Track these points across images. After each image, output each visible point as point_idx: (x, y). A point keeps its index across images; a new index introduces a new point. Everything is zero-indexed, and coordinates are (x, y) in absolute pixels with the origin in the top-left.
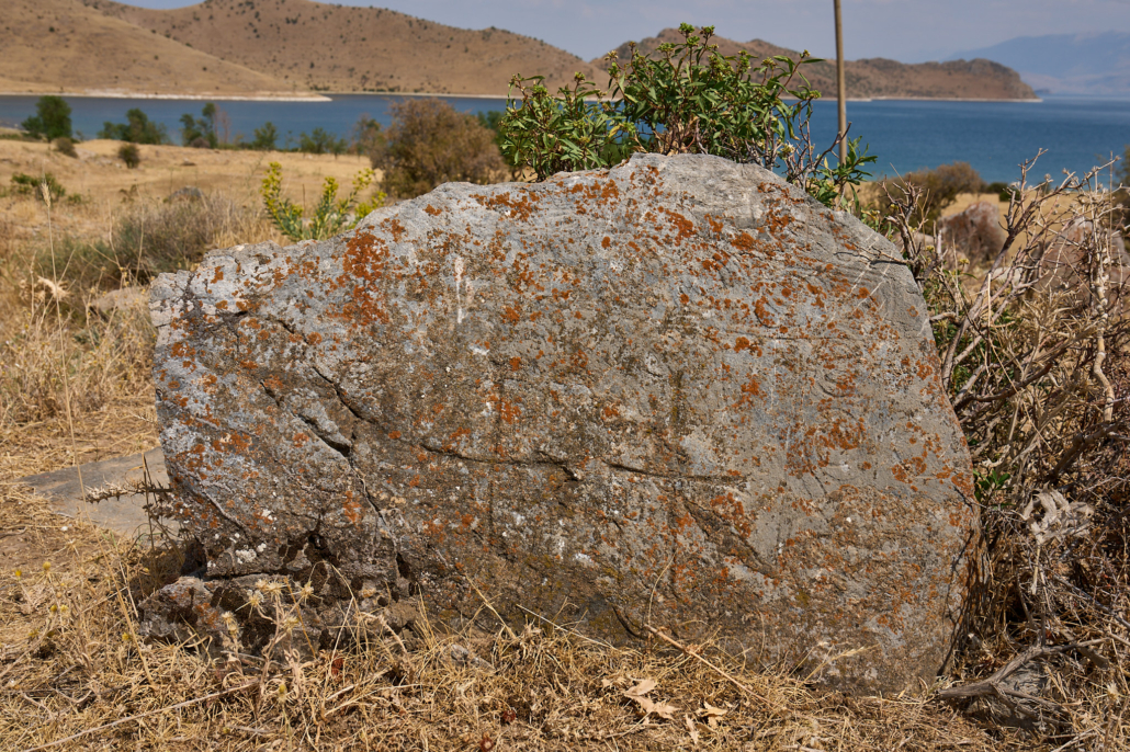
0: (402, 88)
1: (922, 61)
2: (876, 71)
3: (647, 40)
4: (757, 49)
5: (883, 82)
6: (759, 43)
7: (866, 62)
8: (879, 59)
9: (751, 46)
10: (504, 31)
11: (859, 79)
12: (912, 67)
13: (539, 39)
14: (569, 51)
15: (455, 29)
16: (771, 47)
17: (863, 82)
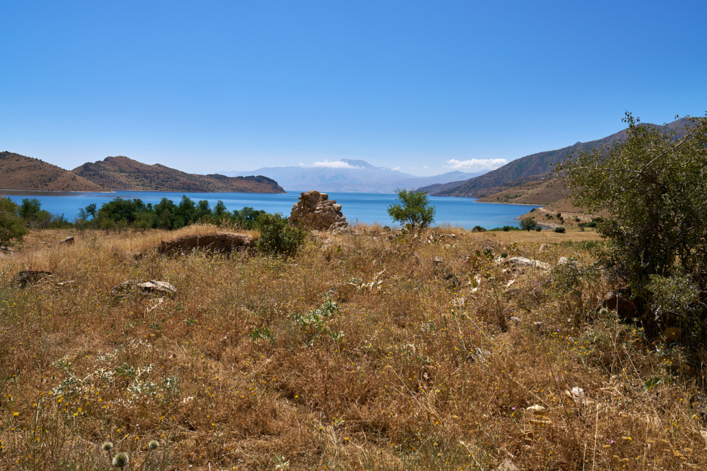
1: (236, 175)
2: (216, 180)
3: (99, 162)
4: (159, 168)
5: (221, 185)
6: (158, 165)
7: (211, 176)
8: (217, 175)
9: (156, 167)
10: (14, 154)
11: (209, 183)
12: (232, 178)
13: (39, 159)
14: (59, 166)
16: (165, 167)
17: (211, 185)
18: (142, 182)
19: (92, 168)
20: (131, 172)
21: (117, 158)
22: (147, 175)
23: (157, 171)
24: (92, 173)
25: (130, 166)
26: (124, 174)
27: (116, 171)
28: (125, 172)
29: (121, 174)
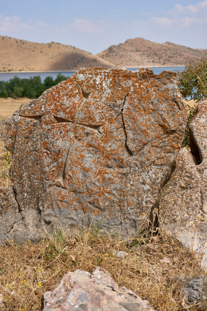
0: (14, 70)
3: (121, 44)
4: (168, 46)
6: (169, 43)
9: (166, 45)
10: (57, 43)
13: (73, 46)
15: (36, 44)
16: (174, 45)
18: (153, 59)
19: (115, 49)
20: (144, 51)
21: (134, 40)
22: (157, 52)
23: (166, 48)
24: (114, 54)
25: (144, 46)
26: (139, 53)
27: (133, 51)
28: (139, 51)
29: (137, 53)
